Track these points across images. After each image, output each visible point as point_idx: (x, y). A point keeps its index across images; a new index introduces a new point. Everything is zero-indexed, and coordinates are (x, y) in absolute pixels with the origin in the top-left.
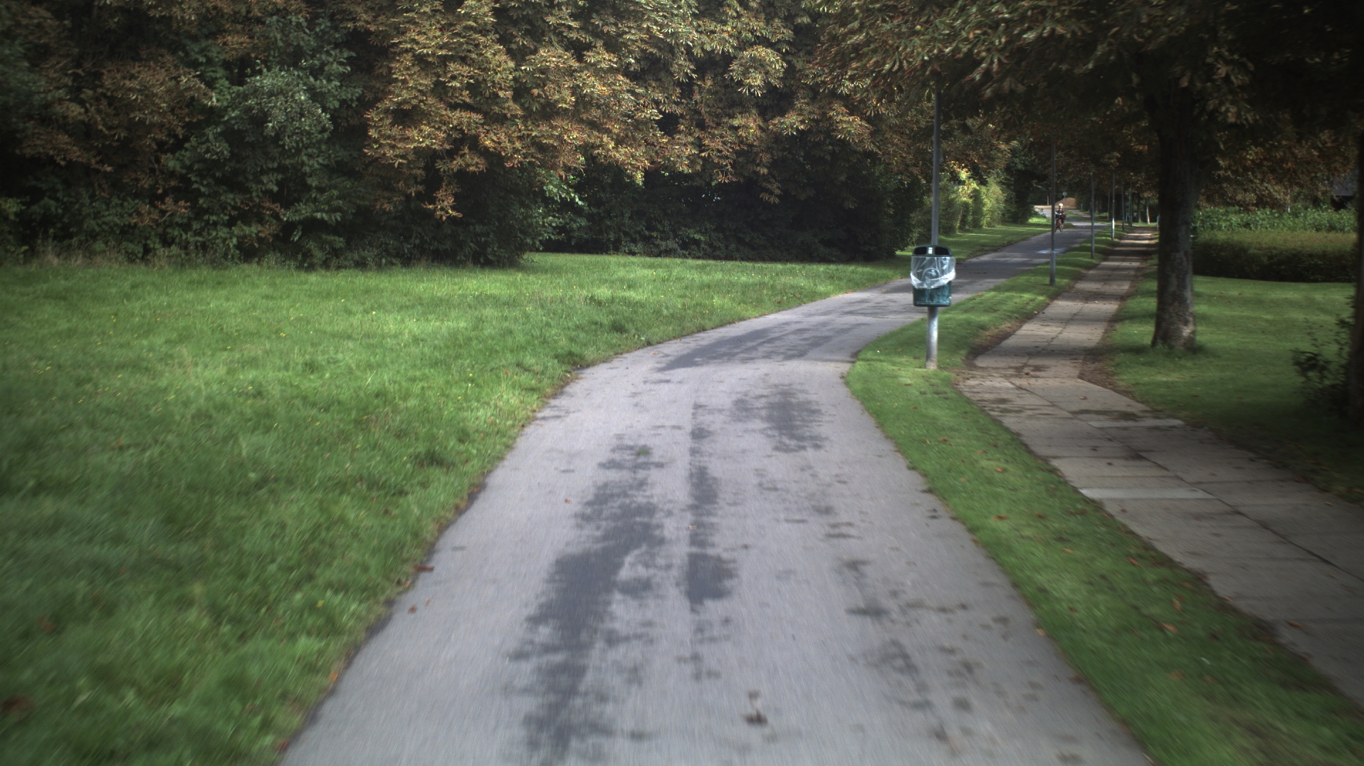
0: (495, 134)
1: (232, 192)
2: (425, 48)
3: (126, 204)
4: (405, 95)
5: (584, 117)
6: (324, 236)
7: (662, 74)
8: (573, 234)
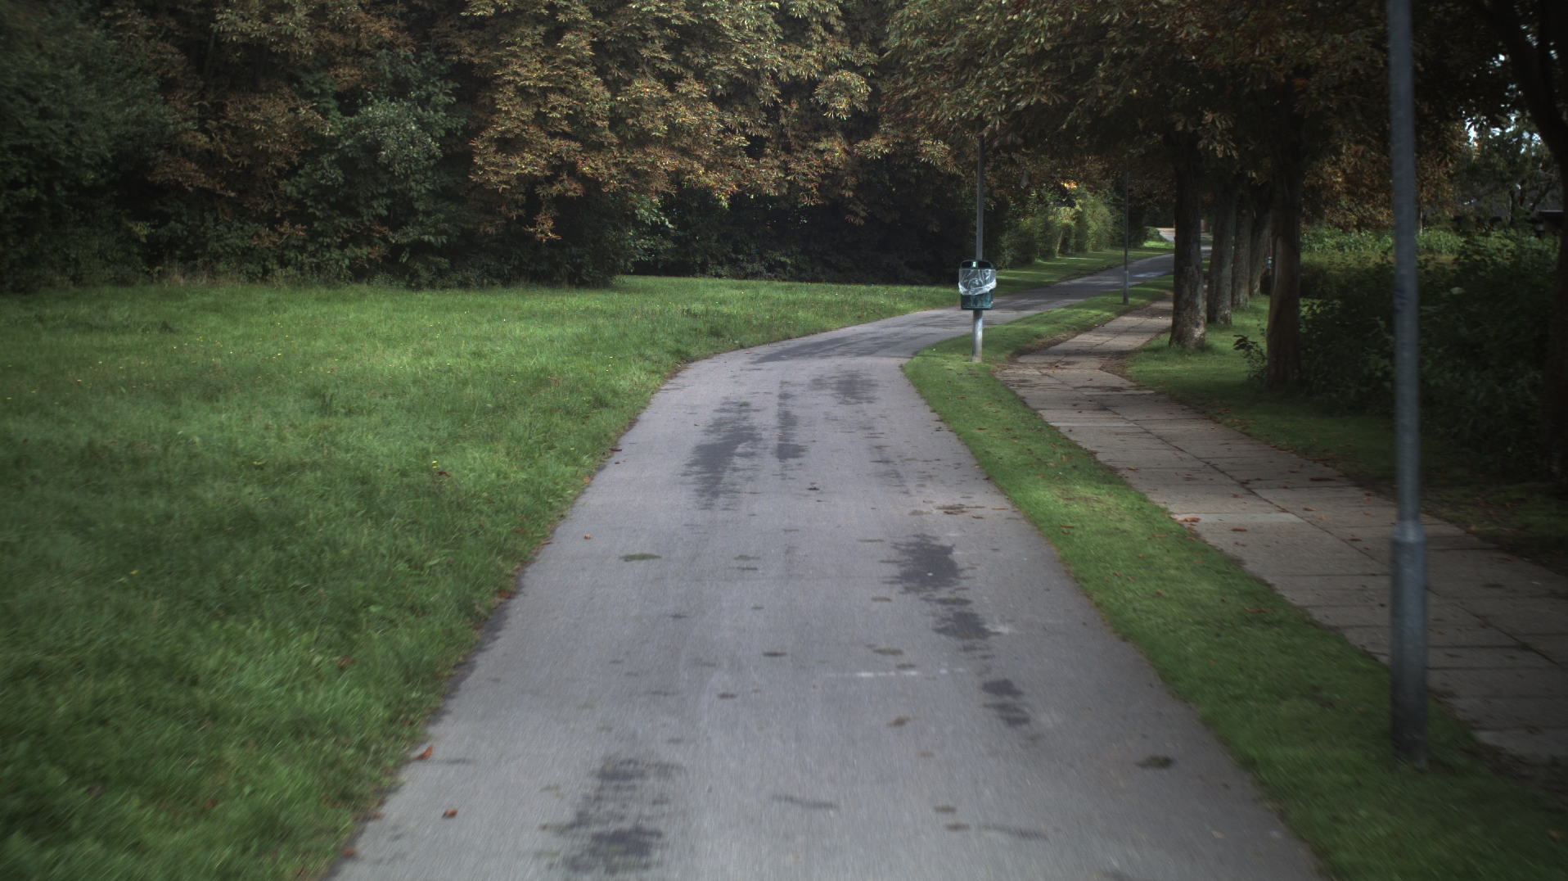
0: (593, 161)
1: (344, 216)
2: (526, 80)
3: (246, 227)
4: (509, 124)
5: (676, 144)
6: (430, 258)
7: (748, 98)
8: (662, 257)
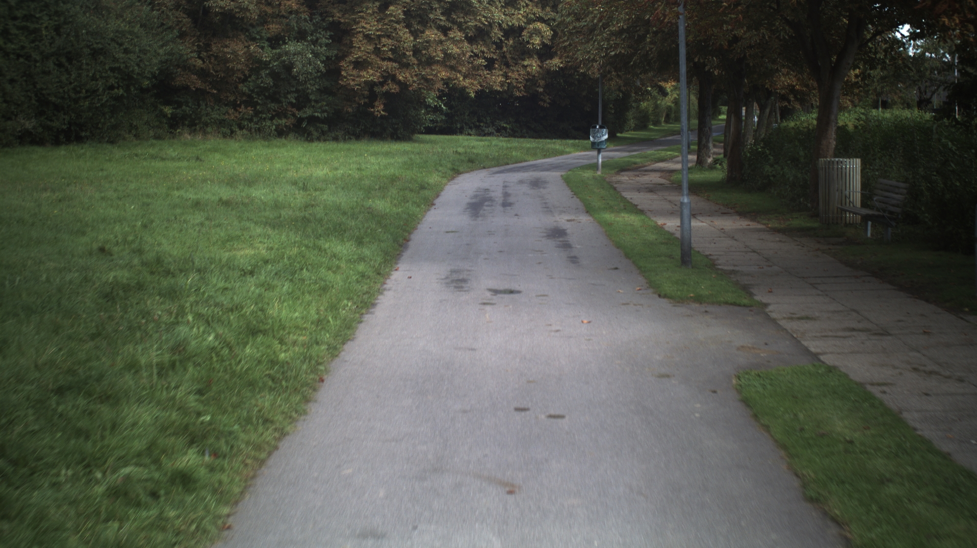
0: (404, 74)
1: (273, 103)
2: (369, 31)
3: (222, 109)
4: (360, 54)
5: (448, 64)
6: (318, 125)
7: (486, 37)
8: (439, 124)
